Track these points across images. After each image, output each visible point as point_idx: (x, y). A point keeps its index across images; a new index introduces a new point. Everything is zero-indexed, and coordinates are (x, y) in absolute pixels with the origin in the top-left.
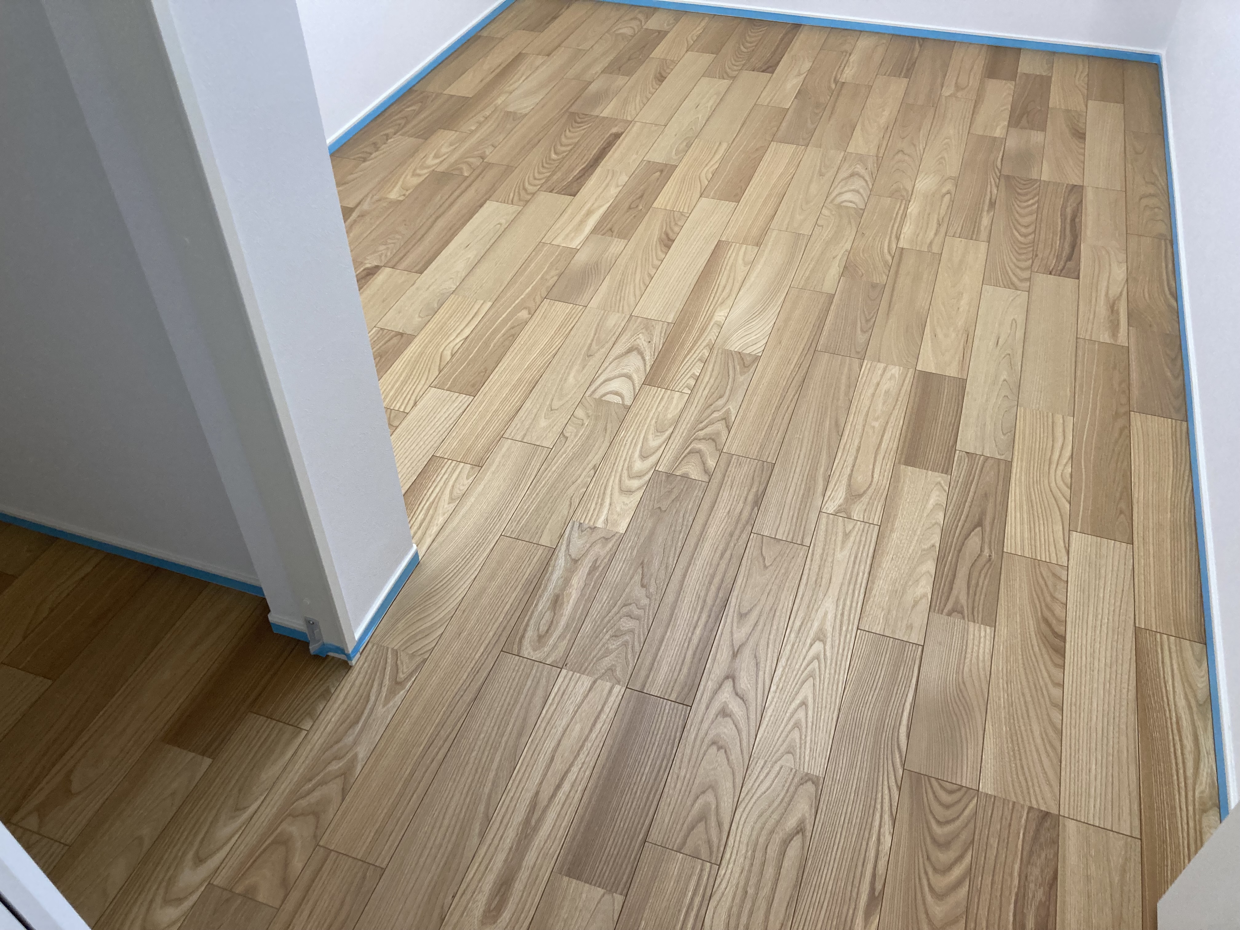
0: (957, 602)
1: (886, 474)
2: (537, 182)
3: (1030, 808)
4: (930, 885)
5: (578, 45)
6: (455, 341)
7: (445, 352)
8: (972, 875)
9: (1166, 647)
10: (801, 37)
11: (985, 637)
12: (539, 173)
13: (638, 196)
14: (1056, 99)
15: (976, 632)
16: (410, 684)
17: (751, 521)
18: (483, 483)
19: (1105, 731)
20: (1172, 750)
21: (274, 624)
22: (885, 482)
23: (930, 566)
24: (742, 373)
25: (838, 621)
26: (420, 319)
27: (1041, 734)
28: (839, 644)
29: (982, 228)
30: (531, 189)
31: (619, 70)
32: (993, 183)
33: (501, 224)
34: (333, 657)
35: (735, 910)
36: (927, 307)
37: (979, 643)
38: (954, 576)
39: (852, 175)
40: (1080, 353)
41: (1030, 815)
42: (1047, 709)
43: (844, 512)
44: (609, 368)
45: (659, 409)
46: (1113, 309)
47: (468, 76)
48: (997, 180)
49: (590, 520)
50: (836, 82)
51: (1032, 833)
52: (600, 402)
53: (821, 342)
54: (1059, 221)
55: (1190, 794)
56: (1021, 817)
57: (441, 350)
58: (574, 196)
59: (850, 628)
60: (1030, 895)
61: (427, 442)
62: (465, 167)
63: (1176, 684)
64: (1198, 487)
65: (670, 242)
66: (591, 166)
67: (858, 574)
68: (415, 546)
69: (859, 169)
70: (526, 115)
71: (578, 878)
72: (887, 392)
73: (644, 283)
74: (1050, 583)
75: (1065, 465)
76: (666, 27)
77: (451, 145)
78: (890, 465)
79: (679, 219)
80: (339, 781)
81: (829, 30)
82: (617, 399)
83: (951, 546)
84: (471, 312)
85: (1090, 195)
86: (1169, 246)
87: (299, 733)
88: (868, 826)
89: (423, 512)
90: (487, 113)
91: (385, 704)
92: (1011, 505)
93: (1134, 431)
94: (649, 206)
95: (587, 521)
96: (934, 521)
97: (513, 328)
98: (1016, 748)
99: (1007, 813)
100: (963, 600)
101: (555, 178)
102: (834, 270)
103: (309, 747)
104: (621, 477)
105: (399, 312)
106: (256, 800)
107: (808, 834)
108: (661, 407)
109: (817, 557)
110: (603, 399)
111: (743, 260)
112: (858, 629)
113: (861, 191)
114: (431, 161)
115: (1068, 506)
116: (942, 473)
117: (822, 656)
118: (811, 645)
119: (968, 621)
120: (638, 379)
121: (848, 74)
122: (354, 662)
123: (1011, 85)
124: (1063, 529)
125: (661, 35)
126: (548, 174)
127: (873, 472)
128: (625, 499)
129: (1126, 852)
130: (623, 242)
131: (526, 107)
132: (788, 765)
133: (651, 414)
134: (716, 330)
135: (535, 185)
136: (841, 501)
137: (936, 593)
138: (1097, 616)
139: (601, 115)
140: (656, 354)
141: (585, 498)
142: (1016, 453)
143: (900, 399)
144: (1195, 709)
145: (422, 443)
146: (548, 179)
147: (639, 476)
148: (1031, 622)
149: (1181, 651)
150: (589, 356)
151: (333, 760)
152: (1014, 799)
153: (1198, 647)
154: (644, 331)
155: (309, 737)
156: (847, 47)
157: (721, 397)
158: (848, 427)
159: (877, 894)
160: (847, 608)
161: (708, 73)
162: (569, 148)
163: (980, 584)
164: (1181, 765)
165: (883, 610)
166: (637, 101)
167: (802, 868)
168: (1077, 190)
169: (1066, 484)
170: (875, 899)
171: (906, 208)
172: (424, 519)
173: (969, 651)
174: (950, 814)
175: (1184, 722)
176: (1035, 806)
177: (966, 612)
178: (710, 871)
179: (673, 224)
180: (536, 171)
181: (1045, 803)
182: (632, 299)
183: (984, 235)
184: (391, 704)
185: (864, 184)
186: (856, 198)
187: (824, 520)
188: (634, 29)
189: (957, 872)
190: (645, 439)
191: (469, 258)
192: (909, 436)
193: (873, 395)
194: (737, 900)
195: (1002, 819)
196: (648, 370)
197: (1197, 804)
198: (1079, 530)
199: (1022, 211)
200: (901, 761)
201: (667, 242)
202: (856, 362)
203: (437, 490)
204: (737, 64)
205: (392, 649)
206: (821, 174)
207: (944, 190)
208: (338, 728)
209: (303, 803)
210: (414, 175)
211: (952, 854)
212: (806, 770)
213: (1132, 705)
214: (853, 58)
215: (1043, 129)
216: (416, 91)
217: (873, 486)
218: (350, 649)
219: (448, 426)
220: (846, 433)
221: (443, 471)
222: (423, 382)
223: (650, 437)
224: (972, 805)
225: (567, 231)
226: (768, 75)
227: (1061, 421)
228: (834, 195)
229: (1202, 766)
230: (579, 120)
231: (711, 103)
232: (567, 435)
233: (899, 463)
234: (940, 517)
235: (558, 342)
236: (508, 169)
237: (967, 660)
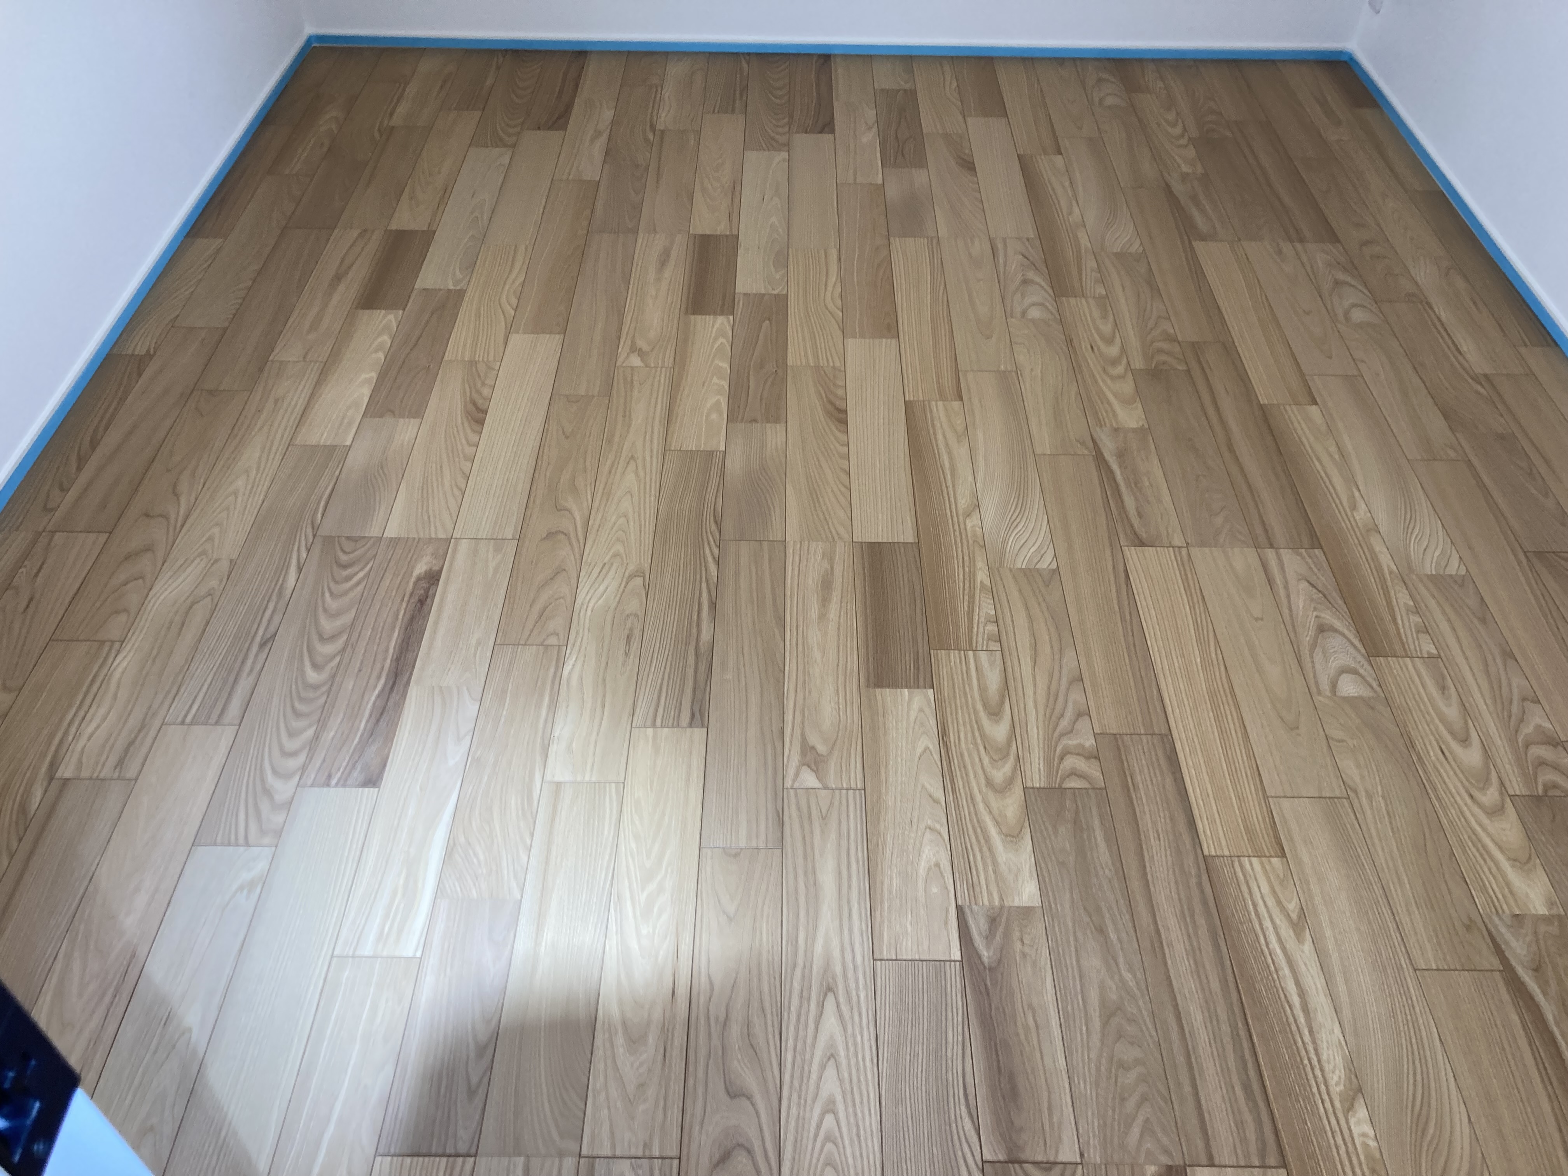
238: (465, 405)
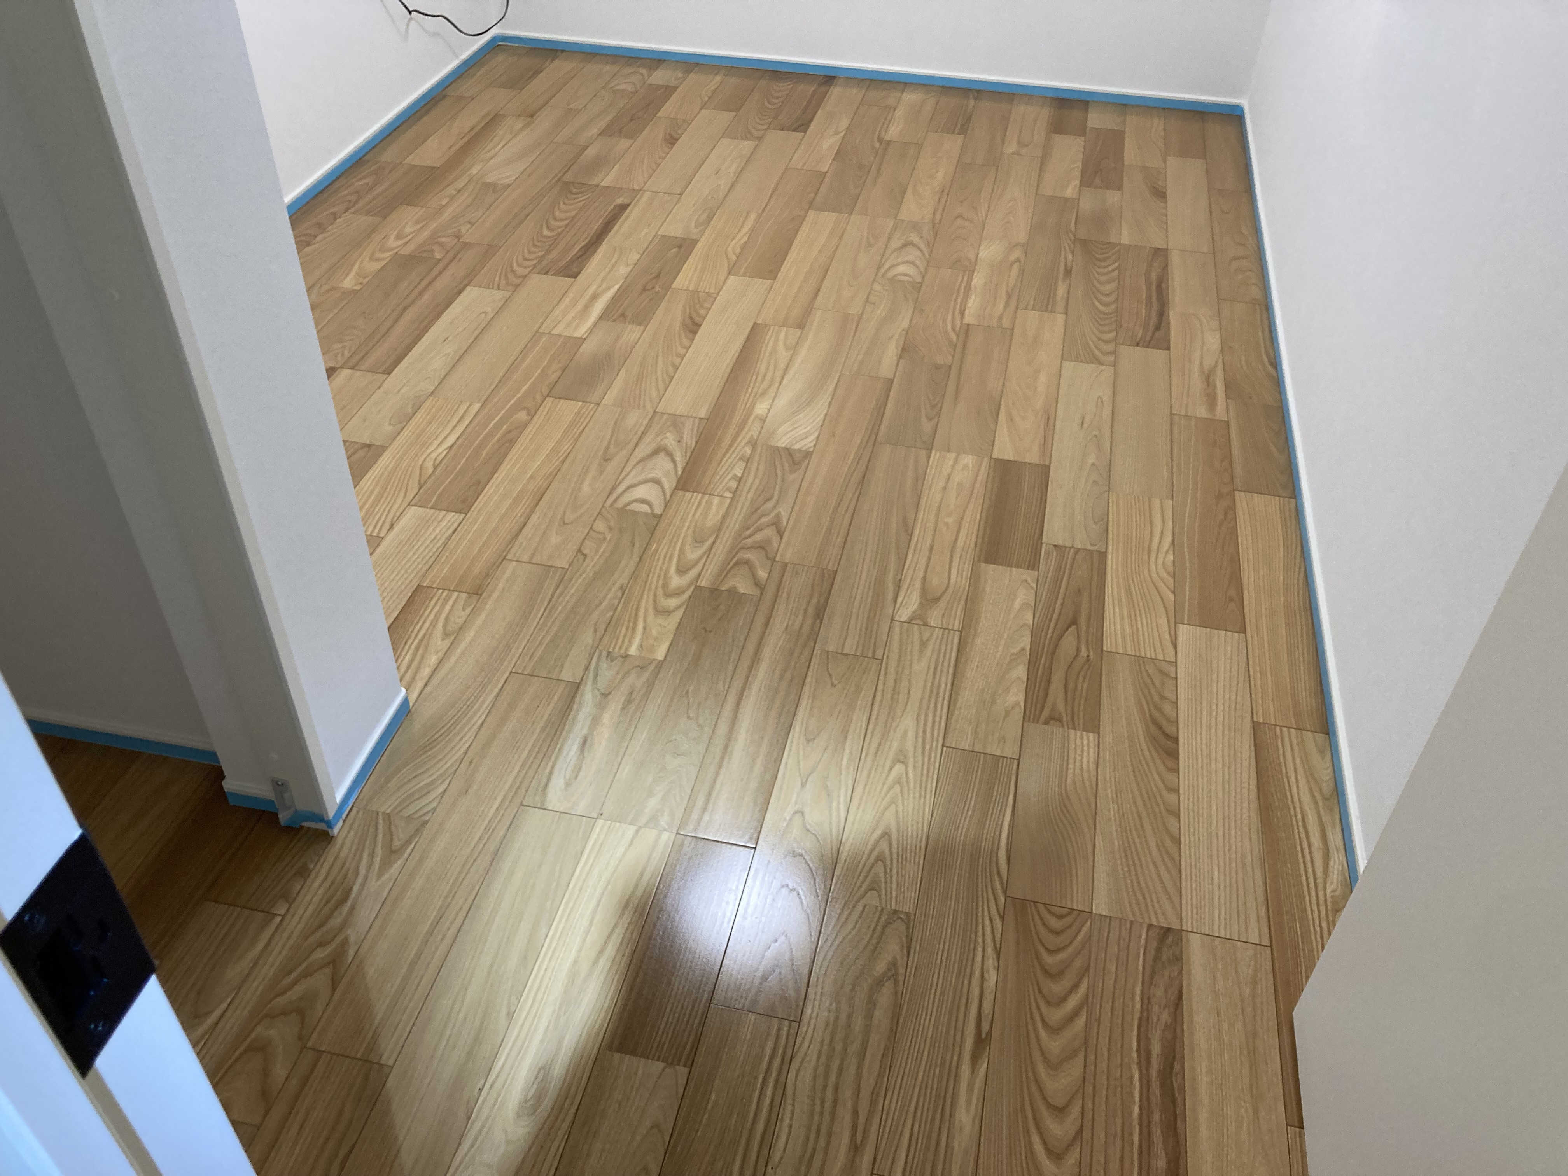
0: (1053, 709)
1: (965, 574)
2: (527, 263)
3: (1150, 926)
4: (1043, 1021)
5: (569, 105)
6: (438, 450)
7: (425, 465)
8: (1090, 1005)
9: (1287, 740)
10: (836, 92)
11: (1088, 745)
12: (530, 252)
13: (653, 275)
14: (1131, 153)
15: (1079, 741)
16: (409, 850)
17: (814, 636)
18: (483, 616)
19: (1227, 835)
20: (1299, 848)
21: (232, 794)
22: (964, 583)
23: (1020, 672)
24: (792, 471)
25: (920, 740)
26: (391, 427)
27: (1157, 845)
28: (923, 765)
29: (1058, 298)
30: (521, 271)
31: (620, 132)
32: (1067, 248)
33: (485, 313)
34: (309, 828)
35: (821, 1069)
36: (999, 389)
37: (1082, 751)
38: (1049, 681)
39: (905, 245)
40: (1176, 431)
41: (1150, 933)
42: (1162, 817)
43: (920, 618)
44: (632, 475)
45: (697, 517)
46: (1208, 379)
47: (432, 143)
48: (1072, 246)
49: (621, 648)
50: (880, 140)
51: (1153, 952)
52: (624, 512)
53: (881, 434)
54: (1144, 288)
55: (1321, 894)
56: (1140, 937)
57: (420, 463)
58: (576, 277)
59: (934, 745)
60: (1155, 1019)
61: (409, 571)
62: (436, 248)
63: (1299, 778)
64: (1311, 570)
65: (696, 328)
66: (593, 244)
67: (939, 686)
68: (404, 691)
69: (914, 237)
70: (509, 186)
71: (633, 1053)
72: (960, 485)
73: (668, 375)
74: (1157, 682)
75: (1167, 552)
76: (673, 83)
77: (417, 222)
78: (967, 567)
79: (705, 300)
80: (328, 971)
81: (868, 83)
82: (645, 508)
83: (1043, 648)
84: (455, 416)
85: (1175, 259)
86: (1264, 311)
87: (272, 919)
88: (970, 963)
89: (411, 652)
90: (460, 184)
91: (380, 876)
92: (1108, 600)
93: (1240, 514)
94: (667, 287)
95: (617, 650)
96: (1022, 623)
97: (510, 432)
98: (1131, 863)
99: (1125, 934)
100: (1061, 707)
101: (550, 257)
102: (891, 352)
103: (286, 935)
104: (655, 595)
105: (365, 421)
106: (221, 1002)
107: (901, 978)
108: (698, 514)
109: (892, 670)
110: (628, 508)
111: (785, 344)
112: (943, 746)
113: (918, 262)
114: (392, 242)
115: (1171, 596)
116: (1028, 568)
117: (904, 779)
118: (891, 769)
119: (1068, 728)
120: (669, 484)
121: (894, 131)
122: (336, 831)
123: (1080, 141)
124: (1168, 621)
125: (669, 91)
126: (541, 254)
127: (950, 573)
128: (660, 620)
129: (1256, 962)
130: (638, 329)
131: (508, 177)
132: (874, 903)
133: (687, 524)
134: (757, 426)
135: (526, 267)
136: (916, 606)
137: (1029, 701)
138: (1211, 714)
139: (603, 184)
140: (689, 454)
141: (613, 623)
142: (1110, 543)
143: (975, 491)
144: (1320, 803)
145: (403, 572)
146: (542, 258)
147: (677, 593)
148: (1139, 725)
149: (1302, 743)
150: (607, 460)
151: (317, 948)
152: (1131, 918)
153: (1320, 737)
154: (671, 429)
155: (285, 923)
156: (891, 101)
157: (769, 500)
158: (918, 526)
159: (984, 1036)
160: (929, 724)
161: (727, 133)
162: (566, 222)
163: (1079, 687)
164: (1309, 864)
165: (970, 723)
166: (645, 168)
167: (896, 1018)
168: (1161, 254)
169: (1168, 573)
170: (981, 1042)
171: (970, 279)
172: (412, 661)
173: (1071, 761)
174: (1060, 941)
175: (1310, 817)
176: (1155, 923)
177: (1065, 719)
178: (789, 1030)
179: (698, 306)
180: (526, 251)
181: (1166, 919)
182: (654, 393)
183: (1060, 306)
184: (386, 876)
185: (918, 253)
186: (911, 270)
187: (897, 630)
188: (634, 84)
189: (1073, 1002)
190: (682, 551)
191: (449, 354)
192: (988, 532)
193: (945, 488)
194: (823, 1059)
195: (1119, 940)
196: (680, 473)
197: (1329, 904)
198: (1186, 622)
199: (1103, 278)
200: (1003, 888)
201: (692, 327)
202: (923, 453)
203: (427, 625)
204: (762, 122)
205: (384, 813)
206: (870, 245)
207: (1012, 258)
208: (321, 910)
209: (282, 1001)
210: (372, 259)
211: (1066, 983)
212: (893, 908)
213: (1255, 805)
214: (899, 113)
215: (1120, 187)
216: (368, 161)
217: (951, 589)
218: (331, 813)
219: (435, 549)
220: (917, 532)
221: (433, 603)
222: (399, 501)
223: (688, 548)
224: (1085, 929)
225: (569, 317)
226: (800, 135)
227: (1159, 505)
228: (887, 266)
229: (1332, 863)
230: (575, 191)
231: (734, 166)
232: (585, 552)
233: (979, 561)
234: (1029, 617)
235: (566, 447)
236: (490, 250)
237: (1070, 771)
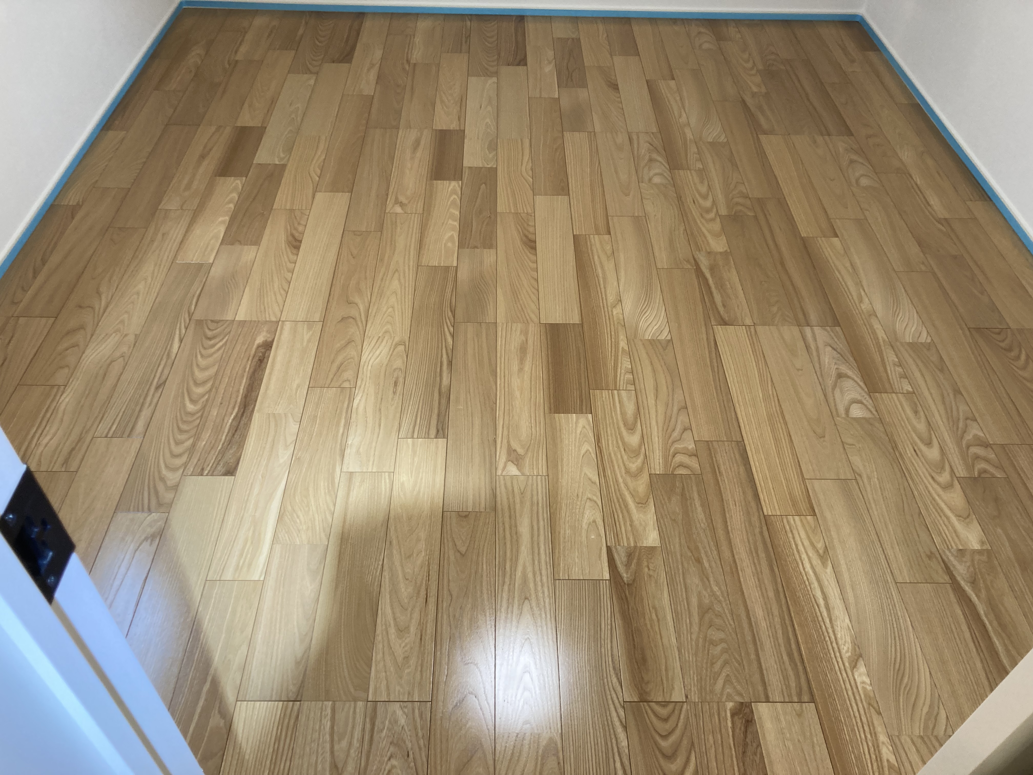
238: (287, 237)
